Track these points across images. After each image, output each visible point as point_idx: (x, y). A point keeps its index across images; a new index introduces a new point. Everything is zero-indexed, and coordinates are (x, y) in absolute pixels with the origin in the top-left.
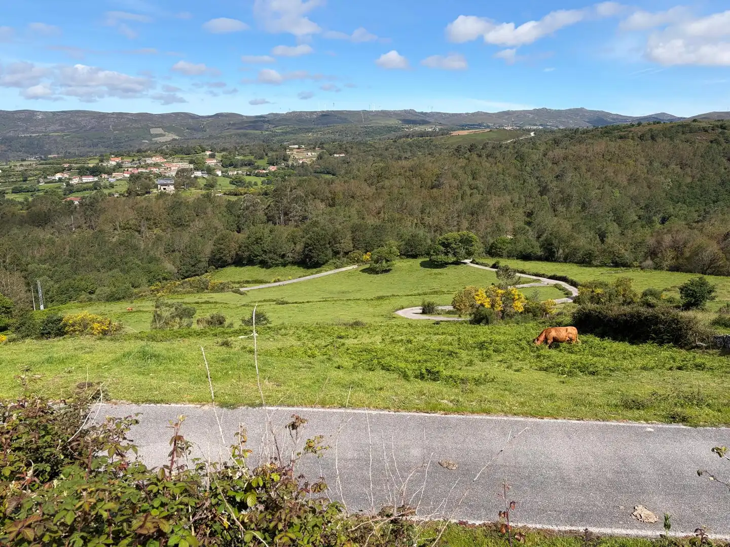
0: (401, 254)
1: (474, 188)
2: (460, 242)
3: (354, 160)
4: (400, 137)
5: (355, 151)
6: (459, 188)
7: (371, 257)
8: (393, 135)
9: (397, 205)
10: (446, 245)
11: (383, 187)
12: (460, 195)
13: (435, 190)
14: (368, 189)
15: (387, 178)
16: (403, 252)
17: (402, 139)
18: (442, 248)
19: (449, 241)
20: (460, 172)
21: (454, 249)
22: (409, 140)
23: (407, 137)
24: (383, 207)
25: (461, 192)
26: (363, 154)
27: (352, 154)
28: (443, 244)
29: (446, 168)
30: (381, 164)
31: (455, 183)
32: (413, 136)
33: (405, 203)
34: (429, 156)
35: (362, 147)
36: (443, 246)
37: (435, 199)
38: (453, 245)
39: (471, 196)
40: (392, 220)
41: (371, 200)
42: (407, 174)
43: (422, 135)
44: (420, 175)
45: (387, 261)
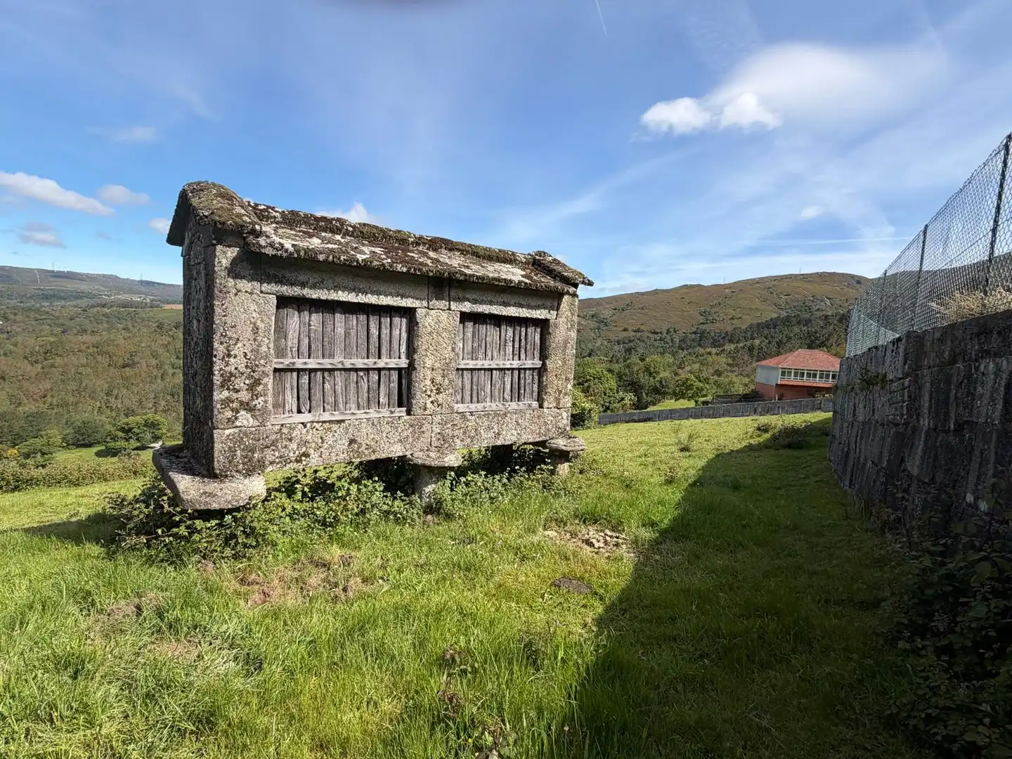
0: (68, 445)
1: (176, 368)
2: (145, 426)
3: (20, 330)
4: (93, 306)
5: (19, 318)
6: (158, 367)
7: (19, 452)
8: (84, 303)
9: (73, 386)
10: (127, 431)
11: (52, 366)
12: (160, 375)
13: (127, 369)
14: (29, 367)
15: (61, 356)
16: (70, 442)
17: (95, 309)
18: (121, 434)
19: (131, 426)
20: (161, 351)
21: (138, 434)
22: (106, 310)
23: (104, 306)
24: (51, 389)
25: (161, 371)
26: (34, 323)
27: (15, 321)
28: (123, 430)
29: (143, 345)
30: (50, 338)
31: (154, 362)
32: (112, 306)
33: (84, 385)
34: (124, 331)
35: (32, 315)
36: (123, 432)
37: (124, 378)
38: (135, 430)
39: (172, 375)
40: (64, 405)
41: (33, 380)
42: (90, 350)
43: (125, 305)
44: (107, 353)
45: (43, 454)
